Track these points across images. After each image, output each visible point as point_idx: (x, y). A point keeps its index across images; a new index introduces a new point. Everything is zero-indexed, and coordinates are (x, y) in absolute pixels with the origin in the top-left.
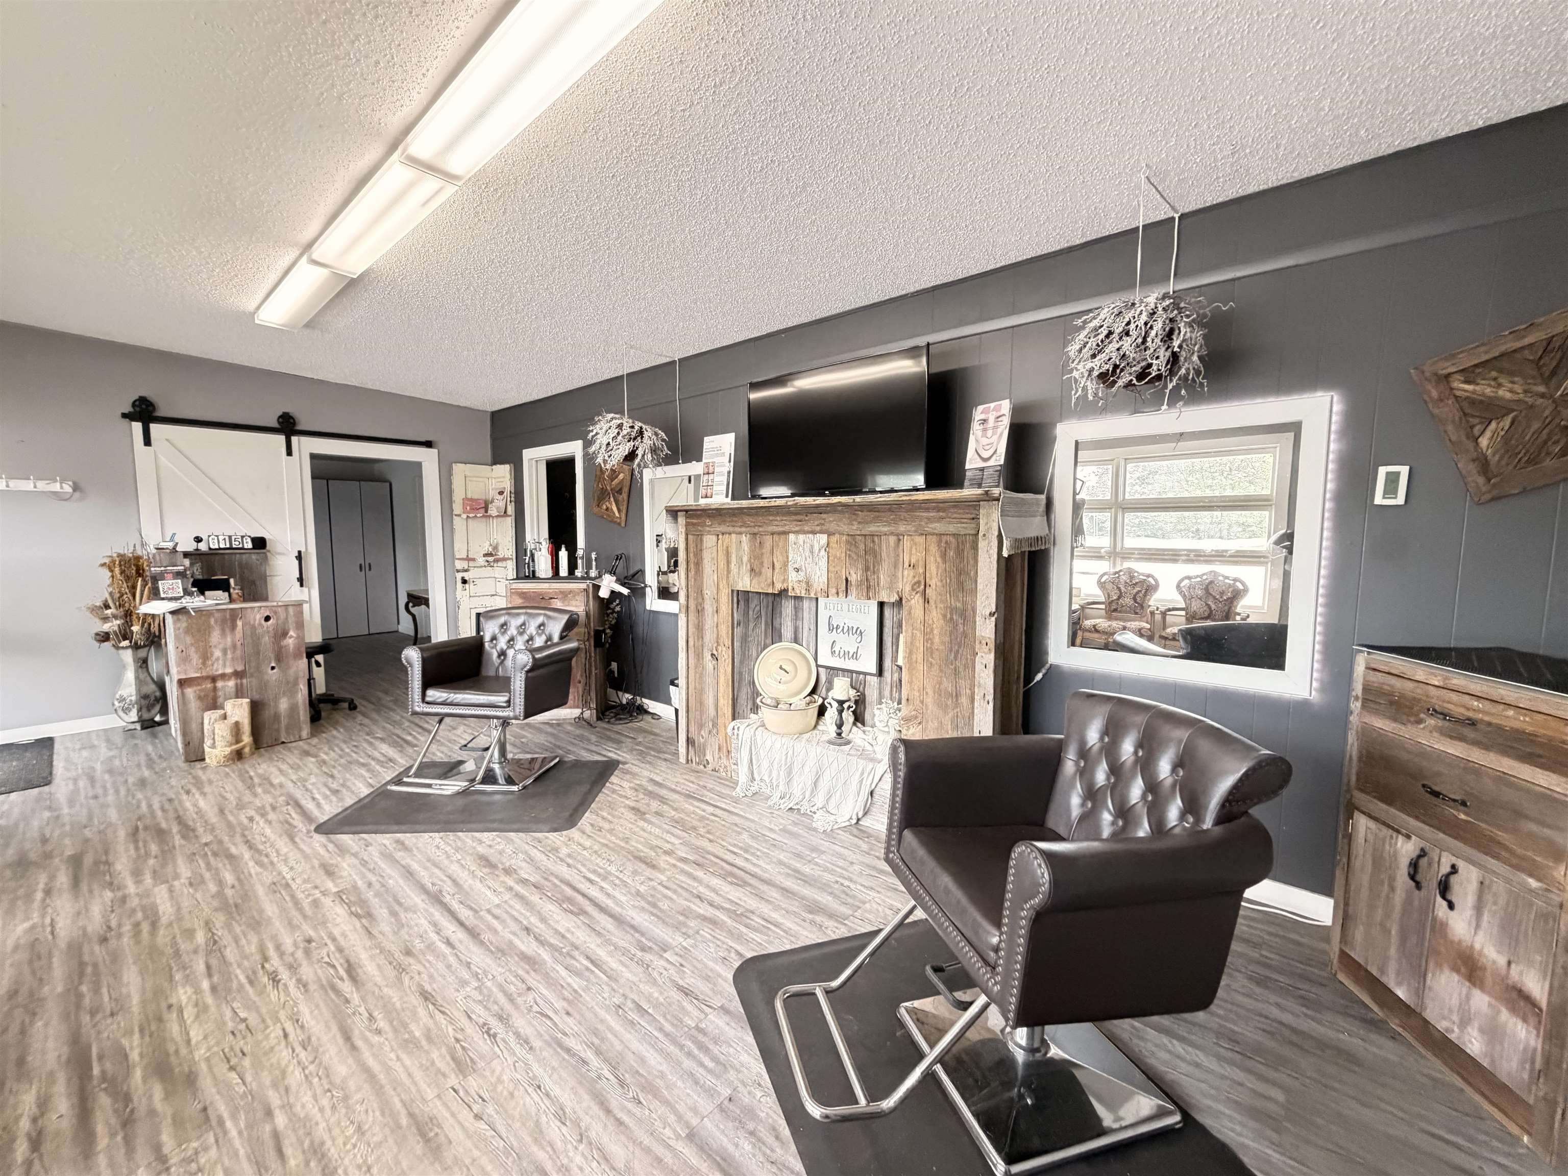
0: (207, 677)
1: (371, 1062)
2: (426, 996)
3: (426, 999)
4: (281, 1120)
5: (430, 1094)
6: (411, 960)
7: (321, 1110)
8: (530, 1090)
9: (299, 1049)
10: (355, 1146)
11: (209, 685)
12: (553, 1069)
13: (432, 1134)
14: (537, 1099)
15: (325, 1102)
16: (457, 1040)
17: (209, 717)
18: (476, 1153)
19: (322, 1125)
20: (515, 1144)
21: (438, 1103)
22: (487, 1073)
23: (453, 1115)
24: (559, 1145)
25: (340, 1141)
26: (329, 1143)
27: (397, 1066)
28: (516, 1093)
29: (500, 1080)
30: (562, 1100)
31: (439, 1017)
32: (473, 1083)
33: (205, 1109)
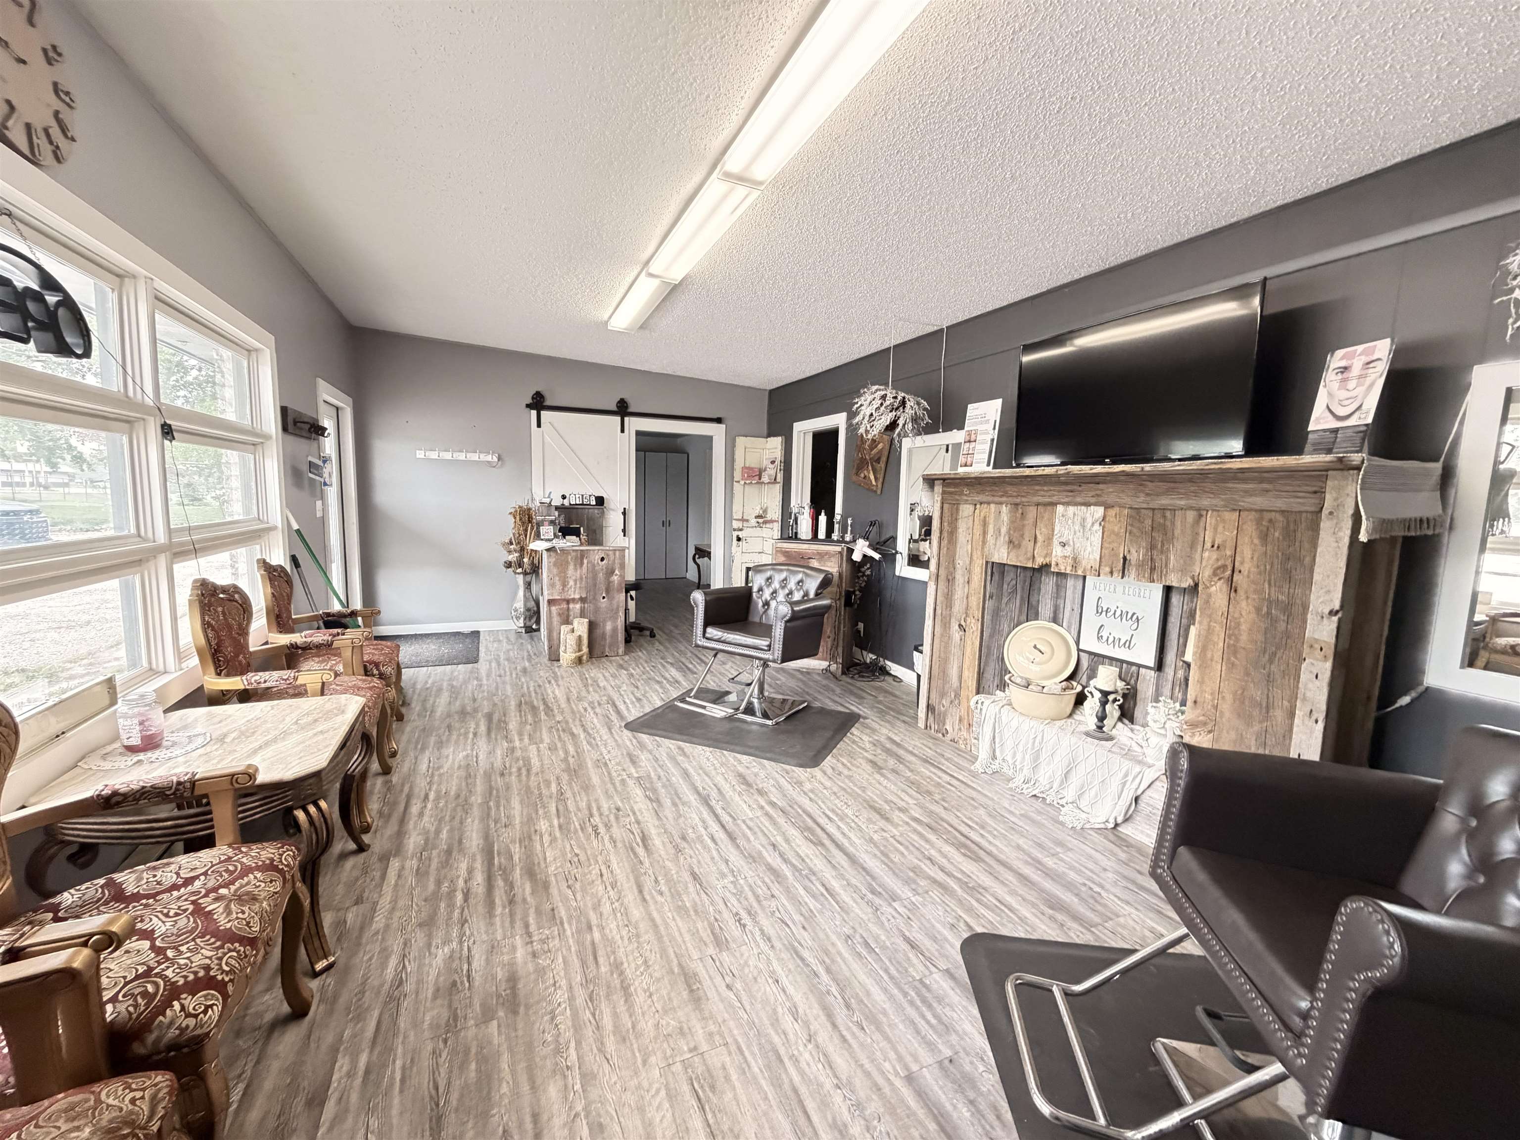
0: (564, 600)
1: (655, 915)
2: (695, 876)
3: (695, 879)
4: (597, 935)
5: (695, 955)
6: (685, 845)
7: (622, 938)
8: (770, 981)
9: (609, 888)
10: (642, 974)
11: (565, 606)
12: (790, 970)
13: (695, 987)
14: (774, 989)
15: (624, 933)
16: (716, 920)
17: (565, 629)
18: (726, 1016)
19: (622, 950)
20: (756, 1021)
21: (701, 965)
22: (738, 954)
23: (710, 977)
24: (791, 1036)
25: (633, 965)
26: (626, 965)
27: (672, 924)
28: (759, 980)
29: (746, 964)
30: (796, 999)
31: (703, 896)
32: (725, 956)
33: (553, 910)
